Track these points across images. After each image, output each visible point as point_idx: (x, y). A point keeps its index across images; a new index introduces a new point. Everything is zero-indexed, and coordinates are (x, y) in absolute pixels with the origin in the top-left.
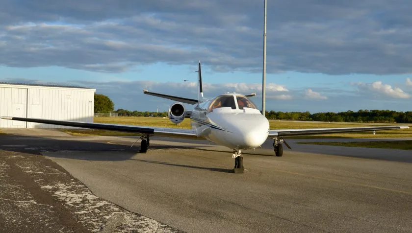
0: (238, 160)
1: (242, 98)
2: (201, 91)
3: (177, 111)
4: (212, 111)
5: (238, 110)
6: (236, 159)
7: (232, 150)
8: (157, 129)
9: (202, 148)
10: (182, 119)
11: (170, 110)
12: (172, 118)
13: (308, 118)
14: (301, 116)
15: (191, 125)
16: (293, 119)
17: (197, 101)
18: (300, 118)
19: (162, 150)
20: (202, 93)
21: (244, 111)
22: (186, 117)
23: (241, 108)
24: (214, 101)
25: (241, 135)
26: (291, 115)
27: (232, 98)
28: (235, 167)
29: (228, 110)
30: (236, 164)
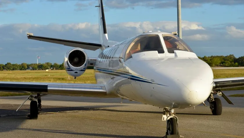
0: (171, 122)
1: (170, 38)
2: (105, 32)
3: (76, 60)
4: (131, 57)
5: (167, 54)
6: (168, 121)
7: (162, 110)
8: (52, 85)
9: (109, 108)
10: (83, 70)
11: (66, 59)
12: (69, 69)
13: (233, 63)
14: (223, 61)
15: (96, 77)
16: (213, 65)
17: (100, 46)
18: (222, 63)
19: (58, 114)
20: (106, 35)
21: (176, 56)
22: (89, 68)
23: (171, 51)
24: (133, 44)
25: (179, 88)
26: (211, 60)
27: (157, 38)
28: (167, 133)
29: (153, 54)
30: (168, 129)
